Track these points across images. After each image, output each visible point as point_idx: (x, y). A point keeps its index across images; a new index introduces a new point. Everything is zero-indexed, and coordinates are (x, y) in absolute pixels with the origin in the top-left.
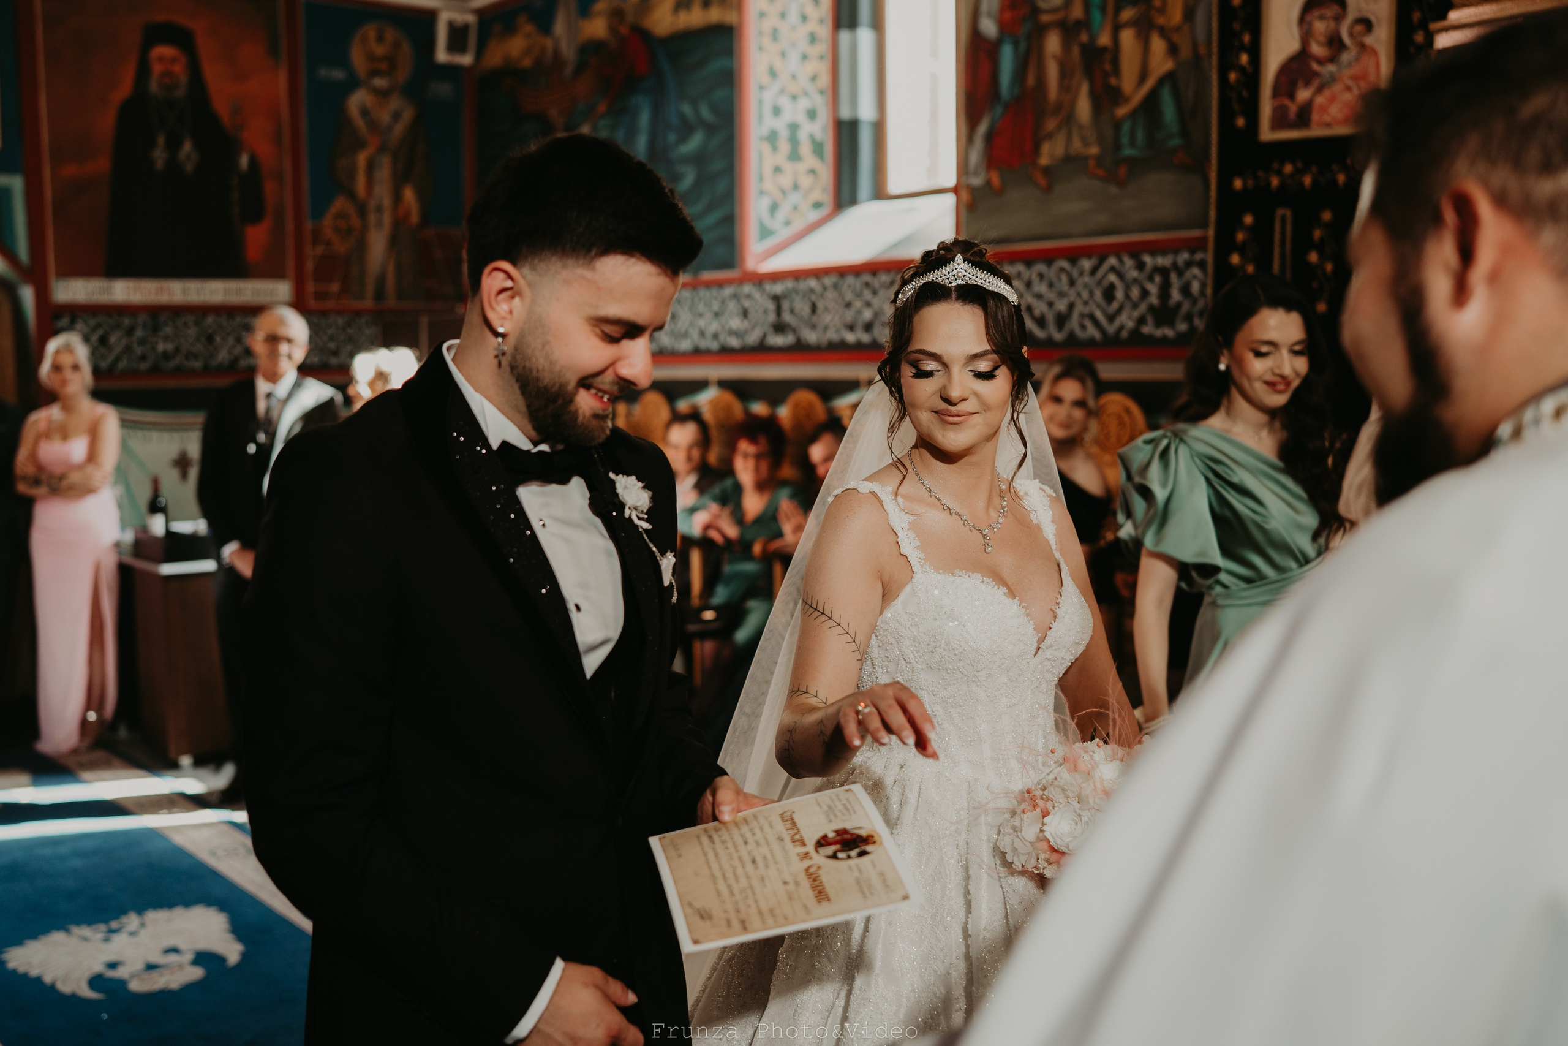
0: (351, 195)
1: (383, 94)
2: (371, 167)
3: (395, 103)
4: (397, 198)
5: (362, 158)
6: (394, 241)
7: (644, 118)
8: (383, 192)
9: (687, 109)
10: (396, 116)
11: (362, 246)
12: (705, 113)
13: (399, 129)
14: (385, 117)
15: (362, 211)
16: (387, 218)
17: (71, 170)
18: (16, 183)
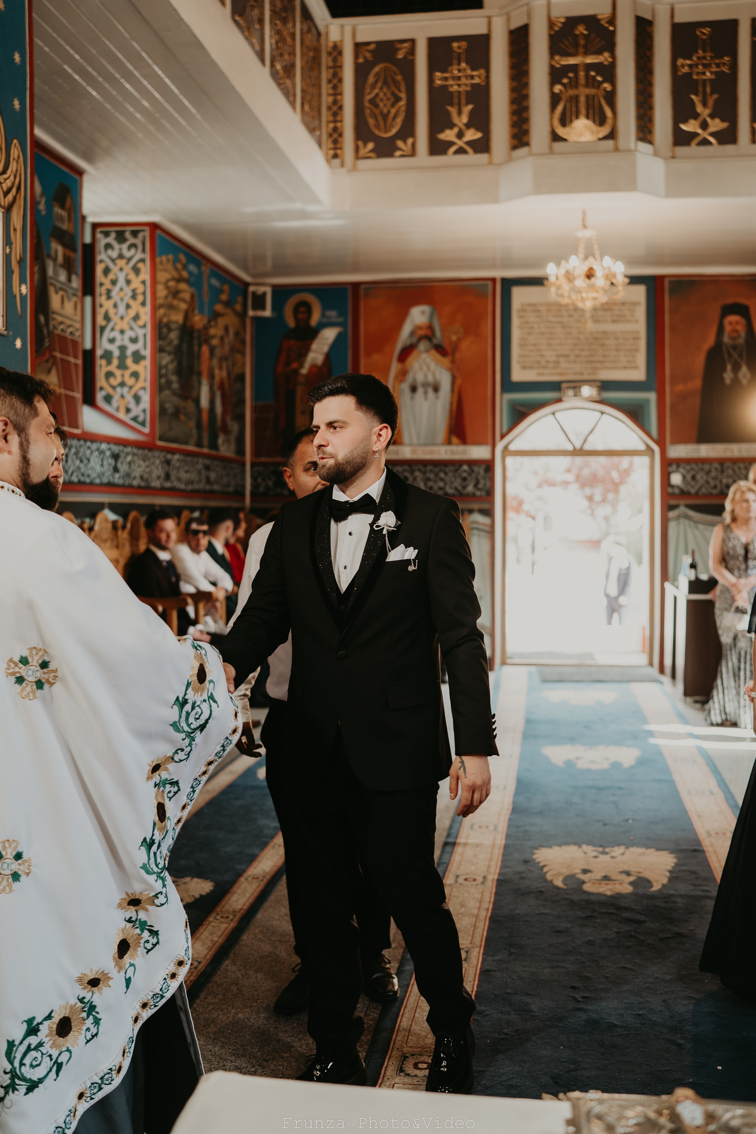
17: (680, 388)
18: (652, 397)
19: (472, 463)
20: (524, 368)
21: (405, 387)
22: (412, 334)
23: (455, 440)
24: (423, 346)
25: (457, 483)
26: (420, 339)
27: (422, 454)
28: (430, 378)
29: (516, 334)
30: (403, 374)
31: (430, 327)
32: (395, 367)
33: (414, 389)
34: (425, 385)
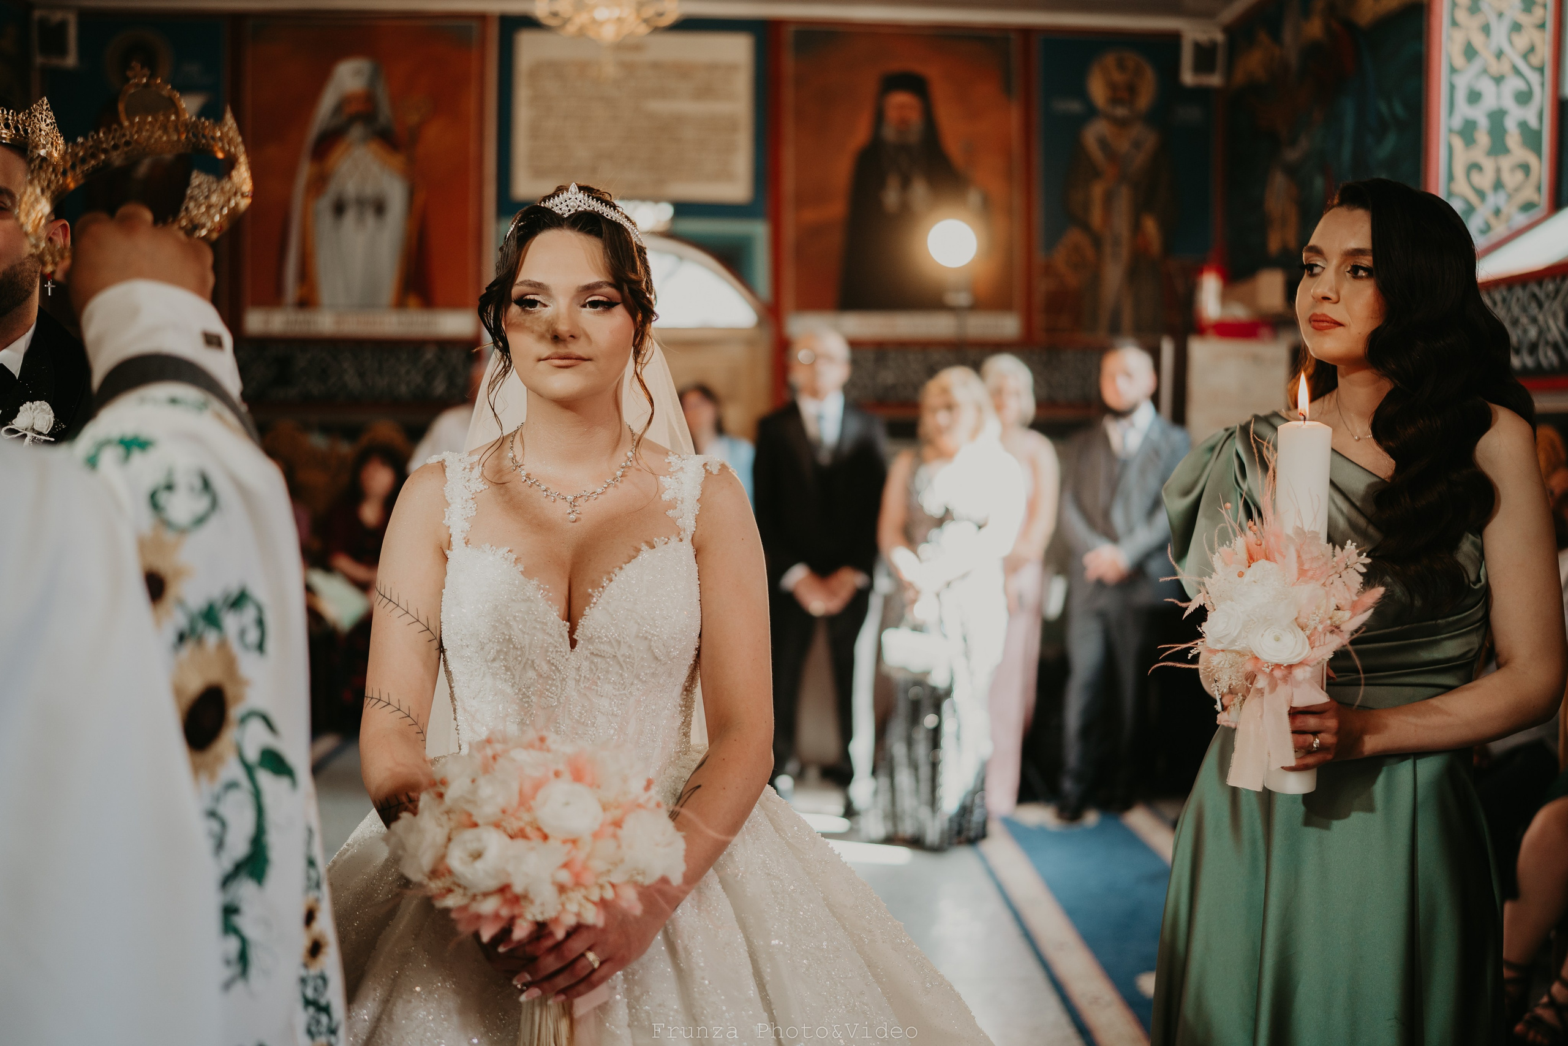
0: (1086, 227)
1: (1121, 124)
2: (1109, 199)
3: (1138, 131)
4: (1136, 227)
5: (1098, 191)
6: (1133, 273)
7: (1349, 122)
8: (1121, 224)
9: (1383, 108)
10: (1137, 145)
11: (1096, 279)
12: (1399, 110)
13: (1140, 159)
14: (1123, 145)
15: (1097, 242)
16: (1125, 252)
17: (811, 215)
18: (759, 231)
19: (445, 345)
20: (538, 173)
21: (324, 204)
22: (339, 108)
23: (412, 300)
24: (356, 132)
25: (417, 379)
26: (353, 119)
27: (356, 325)
28: (369, 190)
29: (523, 114)
30: (319, 183)
31: (369, 98)
32: (305, 170)
33: (339, 209)
34: (361, 202)
